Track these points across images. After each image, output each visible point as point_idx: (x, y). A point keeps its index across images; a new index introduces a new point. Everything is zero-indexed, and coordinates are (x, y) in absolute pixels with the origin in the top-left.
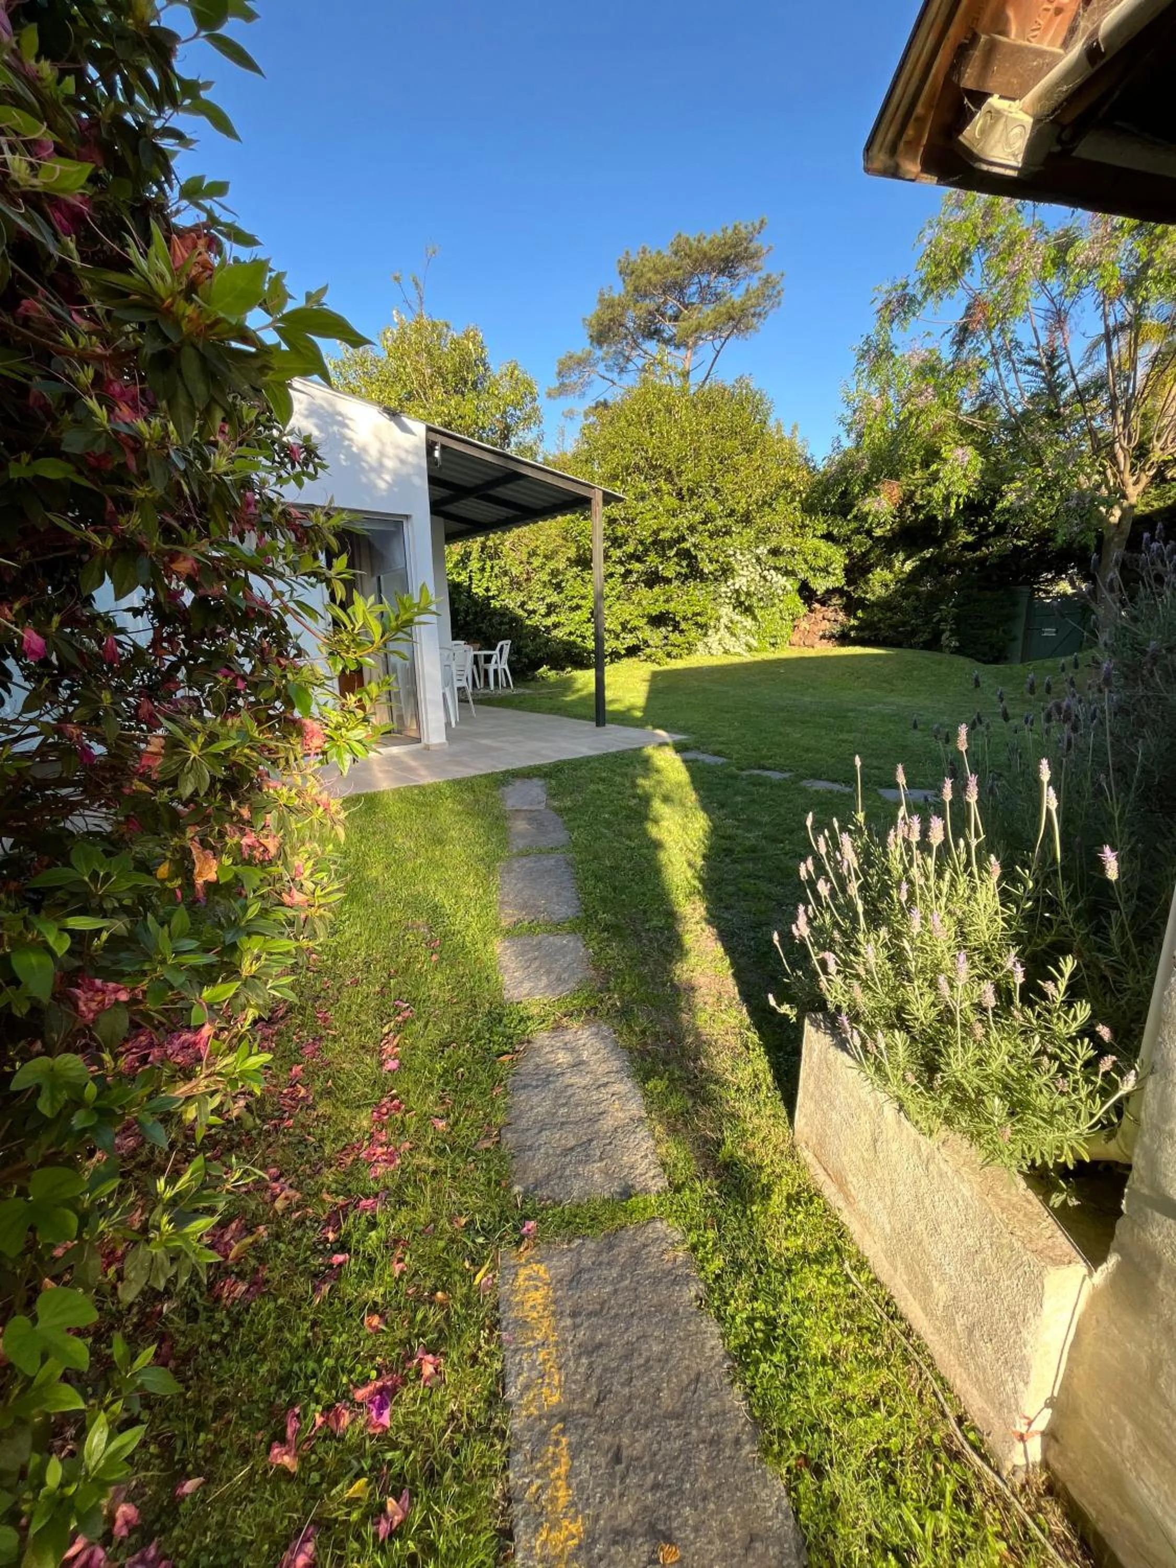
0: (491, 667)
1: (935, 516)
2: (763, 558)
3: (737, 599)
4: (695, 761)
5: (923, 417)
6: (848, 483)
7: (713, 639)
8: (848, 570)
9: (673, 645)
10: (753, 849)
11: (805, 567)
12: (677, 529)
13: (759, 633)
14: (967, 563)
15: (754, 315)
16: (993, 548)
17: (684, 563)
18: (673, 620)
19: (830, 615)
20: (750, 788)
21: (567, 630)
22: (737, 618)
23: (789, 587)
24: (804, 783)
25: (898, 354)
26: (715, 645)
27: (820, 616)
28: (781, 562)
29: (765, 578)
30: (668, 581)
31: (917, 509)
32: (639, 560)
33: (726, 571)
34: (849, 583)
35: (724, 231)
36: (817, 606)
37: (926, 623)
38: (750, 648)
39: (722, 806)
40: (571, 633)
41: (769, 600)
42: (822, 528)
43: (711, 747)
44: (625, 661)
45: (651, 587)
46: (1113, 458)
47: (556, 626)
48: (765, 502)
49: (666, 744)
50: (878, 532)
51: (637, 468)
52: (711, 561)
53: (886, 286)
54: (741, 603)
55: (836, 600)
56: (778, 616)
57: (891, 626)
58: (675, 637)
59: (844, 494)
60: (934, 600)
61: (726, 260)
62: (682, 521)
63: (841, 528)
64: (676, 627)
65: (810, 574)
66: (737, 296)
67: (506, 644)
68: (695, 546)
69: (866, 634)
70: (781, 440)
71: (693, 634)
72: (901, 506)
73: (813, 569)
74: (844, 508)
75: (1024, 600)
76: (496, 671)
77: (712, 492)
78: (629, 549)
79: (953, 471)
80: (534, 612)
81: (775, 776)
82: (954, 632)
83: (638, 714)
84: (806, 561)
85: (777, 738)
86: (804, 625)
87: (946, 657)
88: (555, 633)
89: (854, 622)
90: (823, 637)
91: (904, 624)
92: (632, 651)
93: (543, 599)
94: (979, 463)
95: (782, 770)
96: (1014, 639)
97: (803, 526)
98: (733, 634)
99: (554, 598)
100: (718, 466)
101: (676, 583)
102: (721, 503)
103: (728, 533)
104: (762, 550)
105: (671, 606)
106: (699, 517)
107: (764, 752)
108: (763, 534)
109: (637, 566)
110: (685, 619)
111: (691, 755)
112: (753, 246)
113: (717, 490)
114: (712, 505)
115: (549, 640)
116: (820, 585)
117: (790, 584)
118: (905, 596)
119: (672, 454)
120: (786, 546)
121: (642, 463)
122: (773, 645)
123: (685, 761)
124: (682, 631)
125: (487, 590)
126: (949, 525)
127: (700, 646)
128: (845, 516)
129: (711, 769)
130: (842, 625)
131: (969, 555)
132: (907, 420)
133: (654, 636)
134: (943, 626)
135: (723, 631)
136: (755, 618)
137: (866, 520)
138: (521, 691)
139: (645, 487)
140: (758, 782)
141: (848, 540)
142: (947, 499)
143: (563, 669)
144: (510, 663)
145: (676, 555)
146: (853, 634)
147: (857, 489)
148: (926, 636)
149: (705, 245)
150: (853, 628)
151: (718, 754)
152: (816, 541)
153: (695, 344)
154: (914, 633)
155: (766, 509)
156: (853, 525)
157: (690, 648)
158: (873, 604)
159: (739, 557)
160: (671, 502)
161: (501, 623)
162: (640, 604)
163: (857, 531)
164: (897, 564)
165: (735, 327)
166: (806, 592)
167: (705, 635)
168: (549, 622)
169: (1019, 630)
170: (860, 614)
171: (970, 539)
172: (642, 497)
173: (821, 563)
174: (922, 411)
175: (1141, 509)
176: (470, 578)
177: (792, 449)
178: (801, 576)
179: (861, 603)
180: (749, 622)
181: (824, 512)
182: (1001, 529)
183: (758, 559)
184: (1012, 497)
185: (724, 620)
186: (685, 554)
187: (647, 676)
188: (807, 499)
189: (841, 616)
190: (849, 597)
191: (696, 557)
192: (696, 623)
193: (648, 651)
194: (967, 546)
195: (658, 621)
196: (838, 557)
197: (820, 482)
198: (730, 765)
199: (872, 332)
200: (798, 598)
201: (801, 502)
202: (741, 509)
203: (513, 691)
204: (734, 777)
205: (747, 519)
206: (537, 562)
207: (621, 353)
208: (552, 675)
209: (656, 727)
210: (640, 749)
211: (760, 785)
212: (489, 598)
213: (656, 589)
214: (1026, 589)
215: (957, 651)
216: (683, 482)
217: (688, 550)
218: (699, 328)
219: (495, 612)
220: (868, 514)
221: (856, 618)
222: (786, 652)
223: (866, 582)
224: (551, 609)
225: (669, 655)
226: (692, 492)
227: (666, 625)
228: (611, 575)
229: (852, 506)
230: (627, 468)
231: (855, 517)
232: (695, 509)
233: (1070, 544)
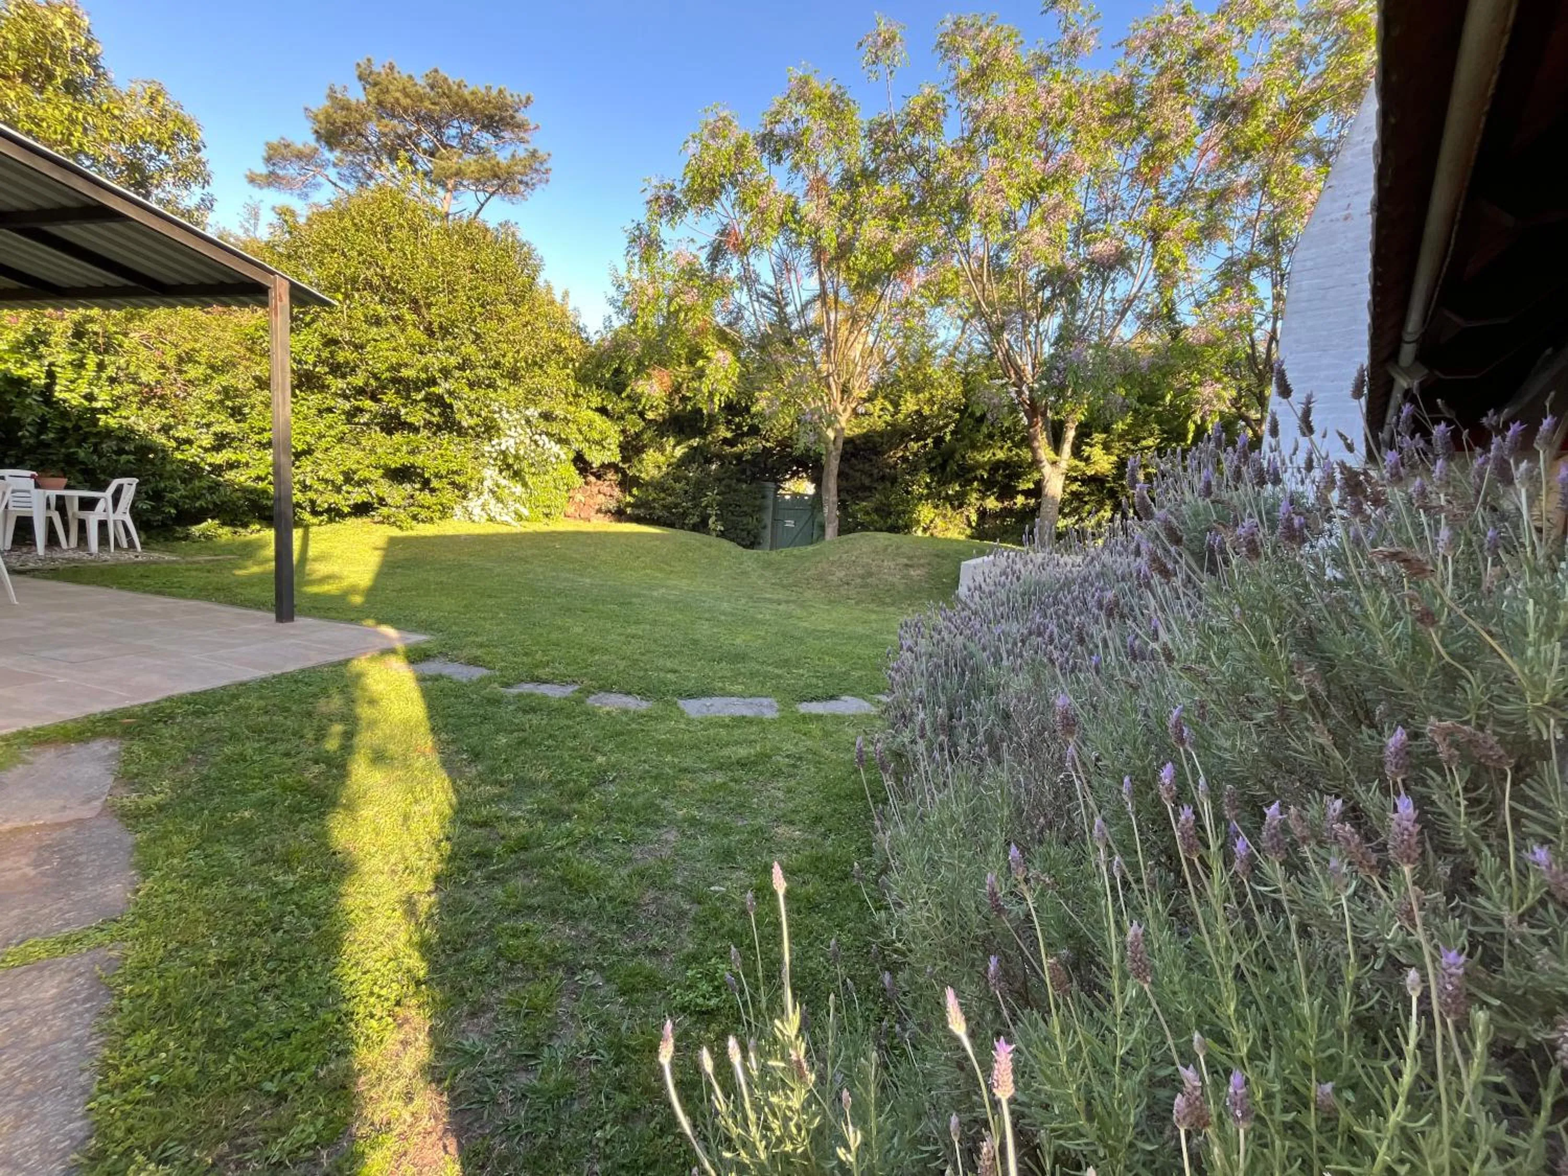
0: (93, 519)
1: (701, 410)
2: (534, 421)
3: (504, 460)
4: (437, 678)
5: (690, 314)
6: (622, 362)
7: (474, 504)
8: (623, 447)
9: (422, 507)
10: (524, 844)
11: (581, 438)
12: (425, 369)
13: (531, 501)
14: (725, 456)
15: (521, 182)
16: (749, 445)
17: (436, 411)
18: (422, 476)
19: (607, 490)
20: (520, 718)
21: (253, 473)
22: (503, 482)
23: (563, 457)
24: (591, 701)
25: (666, 249)
26: (477, 511)
27: (595, 490)
28: (555, 428)
29: (536, 442)
30: (415, 430)
31: (684, 399)
32: (374, 398)
33: (490, 429)
34: (625, 459)
35: (489, 88)
36: (592, 479)
37: (695, 506)
38: (520, 517)
39: (476, 756)
40: (259, 478)
41: (541, 466)
42: (596, 402)
43: (465, 652)
44: (350, 521)
45: (390, 433)
46: (829, 387)
47: (232, 466)
48: (535, 363)
49: (393, 651)
50: (650, 415)
51: (369, 285)
52: (471, 414)
53: (655, 182)
54: (509, 467)
55: (611, 475)
56: (552, 484)
57: (664, 506)
58: (425, 497)
59: (617, 372)
60: (700, 487)
61: (491, 118)
62: (435, 361)
63: (617, 405)
64: (426, 483)
65: (584, 446)
66: (503, 157)
67: (130, 486)
68: (451, 393)
69: (641, 512)
70: (552, 302)
71: (448, 495)
72: (671, 394)
73: (588, 441)
74: (617, 385)
75: (771, 495)
76: (103, 525)
77: (472, 337)
78: (358, 380)
79: (717, 370)
80: (189, 442)
81: (554, 692)
82: (719, 518)
83: (357, 600)
84: (580, 432)
85: (554, 636)
86: (579, 497)
87: (713, 539)
88: (230, 475)
89: (629, 499)
90: (599, 511)
91: (676, 506)
92: (361, 509)
93: (208, 425)
94: (737, 368)
95: (564, 683)
96: (765, 527)
97: (576, 395)
98: (499, 500)
99: (231, 427)
100: (478, 309)
101: (425, 433)
102: (483, 350)
103: (492, 386)
104: (533, 412)
105: (419, 460)
106: (453, 361)
107: (539, 656)
108: (533, 396)
109: (368, 404)
110: (438, 476)
111: (432, 668)
112: (520, 116)
113: (478, 336)
114: (469, 349)
115: (218, 484)
116: (596, 458)
117: (566, 454)
118: (677, 480)
119: (419, 281)
120: (559, 412)
121: (376, 281)
122: (547, 515)
123: (421, 679)
124: (433, 490)
125: (90, 397)
126: (712, 418)
127: (458, 510)
128: (619, 393)
129: (459, 691)
130: (618, 501)
131: (727, 449)
132: (677, 312)
133: (396, 494)
134: (709, 511)
135: (486, 496)
136: (525, 485)
137: (639, 401)
138: (155, 555)
139: (381, 310)
140: (530, 707)
141: (621, 418)
142: (711, 394)
143: (245, 525)
144: (134, 511)
145: (426, 399)
146: (629, 510)
147: (630, 369)
148: (696, 519)
149: (466, 93)
150: (629, 504)
151: (474, 662)
152: (590, 413)
153: (455, 188)
154: (685, 515)
155: (536, 369)
156: (627, 404)
157: (445, 512)
158: (647, 484)
159: (506, 416)
160: (419, 336)
161: (120, 452)
162: (373, 451)
163: (631, 411)
164: (669, 449)
165: (500, 186)
166: (581, 463)
167: (464, 497)
168: (219, 458)
169: (768, 519)
170: (635, 491)
171: (729, 435)
172: (378, 322)
173: (597, 437)
174: (690, 309)
175: (848, 433)
176: (51, 375)
177: (564, 314)
178: (575, 446)
179: (635, 481)
180: (518, 489)
181: (599, 386)
182: (754, 431)
183: (528, 421)
184: (763, 404)
185: (488, 483)
186: (438, 401)
187: (381, 542)
188: (580, 369)
189: (617, 492)
190: (624, 474)
191: (451, 406)
192: (453, 483)
193: (384, 511)
194: (725, 441)
195: (400, 475)
196: (613, 434)
197: (592, 355)
198: (490, 680)
199: (643, 220)
200: (573, 468)
201: (574, 370)
202: (508, 362)
203: (140, 554)
204: (495, 701)
205: (514, 376)
206: (193, 372)
207: (361, 165)
208: (225, 533)
209: (381, 621)
210: (348, 661)
211: (533, 710)
212: (95, 411)
213: (397, 437)
214: (771, 485)
215: (722, 535)
216: (433, 315)
217: (440, 398)
218: (459, 173)
219: (108, 433)
220: (641, 395)
221: (631, 495)
222: (561, 525)
223: (640, 462)
224: (222, 441)
225: (415, 517)
226: (445, 331)
227: (412, 481)
228: (330, 410)
229: (625, 386)
230: (354, 280)
231: (628, 397)
232: (451, 351)
233: (808, 450)
